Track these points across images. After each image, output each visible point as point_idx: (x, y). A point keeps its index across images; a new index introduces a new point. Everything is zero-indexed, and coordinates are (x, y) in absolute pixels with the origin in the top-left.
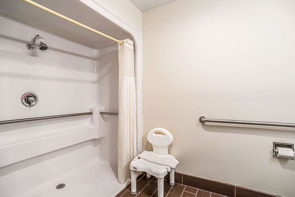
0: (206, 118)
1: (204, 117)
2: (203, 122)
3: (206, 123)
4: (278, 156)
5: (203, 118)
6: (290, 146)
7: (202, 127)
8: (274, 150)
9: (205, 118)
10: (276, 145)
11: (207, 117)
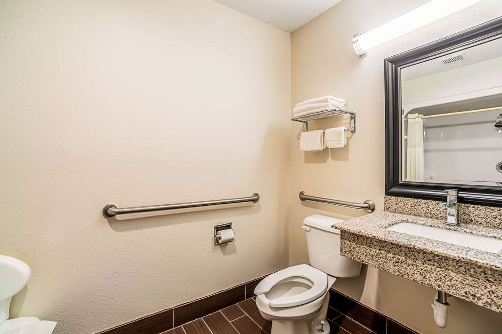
0: (118, 207)
1: (112, 206)
2: (112, 216)
3: (118, 217)
4: (220, 242)
5: (110, 209)
6: (228, 227)
7: (109, 226)
8: (215, 236)
9: (116, 208)
10: (218, 228)
11: (120, 206)
